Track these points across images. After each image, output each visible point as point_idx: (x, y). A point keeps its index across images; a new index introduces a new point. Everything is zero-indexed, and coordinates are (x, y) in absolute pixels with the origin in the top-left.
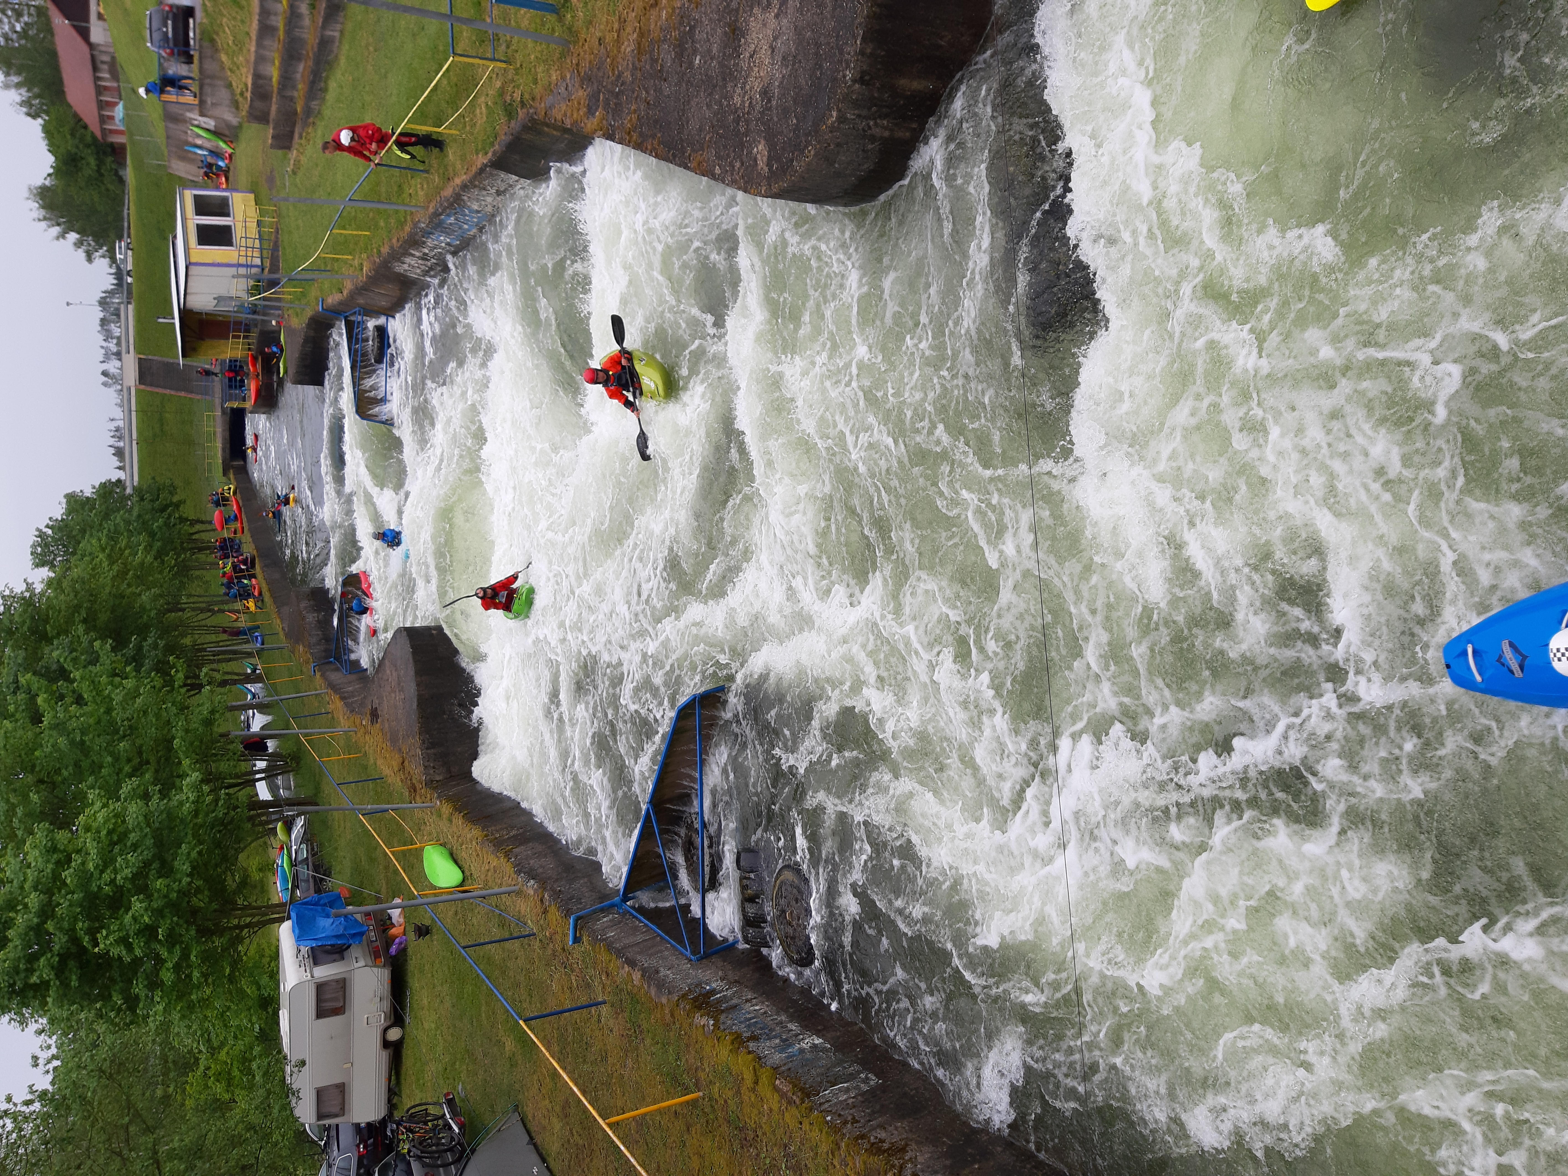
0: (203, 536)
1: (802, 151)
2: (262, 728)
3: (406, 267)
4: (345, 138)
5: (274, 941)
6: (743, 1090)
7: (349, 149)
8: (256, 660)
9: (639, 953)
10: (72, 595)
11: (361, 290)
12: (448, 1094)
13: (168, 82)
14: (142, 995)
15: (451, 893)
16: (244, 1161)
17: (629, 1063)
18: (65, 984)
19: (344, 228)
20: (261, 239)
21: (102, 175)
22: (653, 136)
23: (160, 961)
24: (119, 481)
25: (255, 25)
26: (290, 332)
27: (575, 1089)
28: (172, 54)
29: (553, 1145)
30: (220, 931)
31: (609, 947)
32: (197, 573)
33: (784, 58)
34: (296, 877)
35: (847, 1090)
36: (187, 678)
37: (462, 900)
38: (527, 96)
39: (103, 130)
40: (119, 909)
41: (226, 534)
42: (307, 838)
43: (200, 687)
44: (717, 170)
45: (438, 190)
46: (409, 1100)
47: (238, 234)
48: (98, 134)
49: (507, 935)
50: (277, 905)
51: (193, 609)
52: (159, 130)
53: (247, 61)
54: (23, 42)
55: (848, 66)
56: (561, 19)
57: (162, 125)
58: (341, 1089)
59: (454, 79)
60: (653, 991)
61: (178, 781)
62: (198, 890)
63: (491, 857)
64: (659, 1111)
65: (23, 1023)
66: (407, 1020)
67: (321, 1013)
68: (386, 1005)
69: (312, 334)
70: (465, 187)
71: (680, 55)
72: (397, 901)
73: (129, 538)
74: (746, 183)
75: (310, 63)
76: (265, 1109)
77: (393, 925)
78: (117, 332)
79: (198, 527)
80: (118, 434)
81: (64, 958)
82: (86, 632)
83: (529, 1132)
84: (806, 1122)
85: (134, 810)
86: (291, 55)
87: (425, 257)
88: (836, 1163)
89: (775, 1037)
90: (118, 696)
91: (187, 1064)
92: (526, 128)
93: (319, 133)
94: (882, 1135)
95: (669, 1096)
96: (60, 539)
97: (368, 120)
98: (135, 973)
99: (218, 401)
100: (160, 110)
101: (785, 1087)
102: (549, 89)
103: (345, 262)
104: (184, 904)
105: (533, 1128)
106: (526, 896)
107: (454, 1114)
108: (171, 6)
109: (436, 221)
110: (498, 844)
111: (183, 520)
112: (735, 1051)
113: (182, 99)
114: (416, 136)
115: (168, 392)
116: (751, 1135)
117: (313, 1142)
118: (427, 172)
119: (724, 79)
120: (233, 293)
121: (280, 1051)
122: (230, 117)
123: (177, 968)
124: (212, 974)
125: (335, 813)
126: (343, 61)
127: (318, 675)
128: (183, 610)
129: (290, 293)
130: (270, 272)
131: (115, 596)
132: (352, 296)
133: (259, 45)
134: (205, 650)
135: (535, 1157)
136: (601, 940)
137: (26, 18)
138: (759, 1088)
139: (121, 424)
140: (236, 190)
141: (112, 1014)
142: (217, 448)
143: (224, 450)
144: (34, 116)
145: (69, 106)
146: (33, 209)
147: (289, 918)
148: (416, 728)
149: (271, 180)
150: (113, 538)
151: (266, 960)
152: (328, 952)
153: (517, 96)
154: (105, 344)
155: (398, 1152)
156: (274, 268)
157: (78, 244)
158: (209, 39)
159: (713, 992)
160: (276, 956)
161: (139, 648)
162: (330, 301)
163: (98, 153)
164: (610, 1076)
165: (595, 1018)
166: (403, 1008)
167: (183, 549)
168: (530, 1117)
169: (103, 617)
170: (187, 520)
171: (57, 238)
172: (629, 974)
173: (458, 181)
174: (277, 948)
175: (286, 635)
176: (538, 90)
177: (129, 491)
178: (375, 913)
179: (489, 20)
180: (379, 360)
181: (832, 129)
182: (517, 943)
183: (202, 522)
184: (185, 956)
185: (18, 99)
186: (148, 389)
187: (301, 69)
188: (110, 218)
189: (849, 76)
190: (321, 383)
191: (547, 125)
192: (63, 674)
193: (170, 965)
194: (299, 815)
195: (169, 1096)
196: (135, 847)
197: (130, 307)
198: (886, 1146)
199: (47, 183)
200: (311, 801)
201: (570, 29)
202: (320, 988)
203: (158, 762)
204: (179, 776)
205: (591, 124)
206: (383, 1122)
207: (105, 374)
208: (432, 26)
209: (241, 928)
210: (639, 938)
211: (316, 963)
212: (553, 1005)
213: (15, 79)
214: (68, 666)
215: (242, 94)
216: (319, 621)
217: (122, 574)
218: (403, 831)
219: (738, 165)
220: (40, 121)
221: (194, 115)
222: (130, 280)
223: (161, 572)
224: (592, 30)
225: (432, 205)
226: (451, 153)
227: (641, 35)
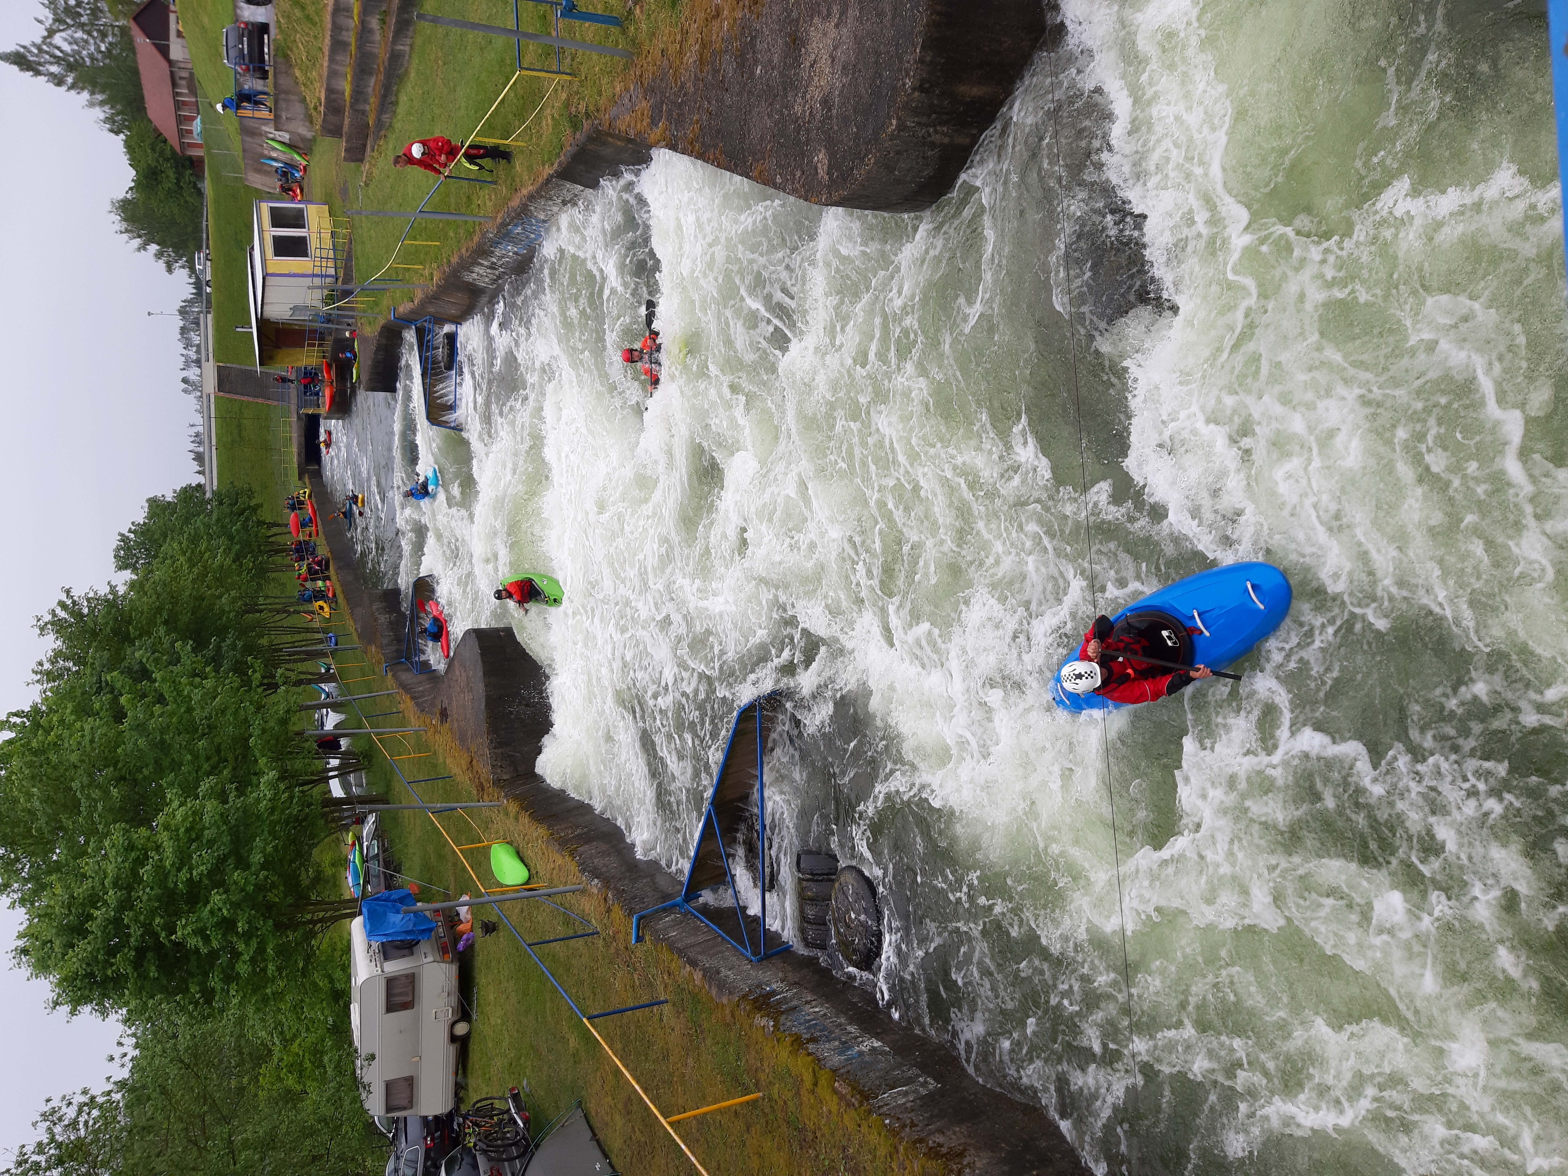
0: (279, 539)
1: (863, 159)
2: (336, 726)
3: (474, 275)
4: (417, 151)
5: (345, 935)
6: (803, 1092)
7: (419, 162)
8: (330, 660)
9: (701, 953)
10: (154, 597)
11: (432, 299)
12: (513, 1089)
13: (244, 98)
14: (218, 988)
15: (518, 891)
16: (314, 1153)
17: (690, 1061)
18: (143, 976)
19: (415, 239)
20: (334, 249)
21: (181, 188)
22: (715, 146)
23: (236, 955)
24: (199, 486)
25: (327, 41)
26: (364, 340)
27: (637, 1087)
28: (248, 70)
29: (615, 1143)
30: (293, 925)
31: (671, 947)
32: (274, 575)
33: (844, 68)
34: (367, 874)
35: (906, 1094)
36: (263, 677)
37: (527, 898)
38: (591, 108)
39: (182, 144)
40: (197, 903)
41: (301, 538)
42: (379, 834)
43: (276, 686)
44: (779, 180)
45: (507, 200)
46: (476, 1094)
47: (313, 244)
48: (178, 148)
49: (571, 933)
50: (349, 901)
51: (271, 611)
52: (236, 142)
53: (321, 76)
54: (107, 61)
55: (907, 75)
56: (624, 32)
57: (238, 138)
58: (410, 1082)
59: (521, 92)
60: (714, 992)
61: (254, 779)
62: (273, 885)
63: (557, 856)
64: (719, 1110)
65: (104, 1013)
66: (474, 1017)
67: (391, 1007)
68: (454, 1000)
69: (384, 341)
70: (531, 197)
71: (741, 66)
72: (465, 898)
73: (209, 541)
74: (806, 191)
75: (382, 77)
76: (336, 1101)
77: (461, 922)
78: (196, 340)
79: (275, 530)
80: (198, 439)
81: (141, 952)
82: (168, 633)
83: (591, 1128)
84: (864, 1124)
85: (211, 807)
86: (363, 70)
87: (493, 267)
88: (894, 1166)
89: (835, 1039)
90: (197, 695)
91: (262, 1055)
92: (590, 139)
93: (391, 146)
94: (940, 1139)
95: (730, 1095)
96: (143, 543)
97: (437, 134)
98: (212, 967)
99: (293, 407)
100: (237, 124)
101: (845, 1090)
102: (614, 100)
103: (416, 271)
104: (261, 898)
105: (596, 1124)
106: (590, 895)
107: (519, 1109)
108: (246, 24)
109: (504, 231)
110: (563, 843)
111: (260, 523)
112: (794, 1053)
113: (258, 114)
114: (485, 148)
115: (245, 398)
116: (810, 1136)
117: (382, 1134)
118: (495, 183)
119: (785, 89)
120: (308, 303)
121: (351, 1043)
122: (304, 131)
123: (253, 960)
124: (286, 968)
125: (406, 811)
126: (412, 74)
127: (390, 674)
128: (261, 611)
129: (363, 303)
130: (344, 283)
131: (196, 599)
132: (423, 304)
133: (332, 60)
134: (281, 650)
135: (598, 1153)
136: (663, 940)
137: (110, 39)
138: (818, 1090)
139: (200, 429)
140: (310, 202)
141: (191, 1007)
142: (293, 452)
143: (299, 455)
144: (117, 133)
145: (150, 121)
146: (114, 222)
147: (360, 914)
148: (484, 727)
149: (344, 192)
150: (194, 540)
151: (338, 954)
152: (398, 948)
153: (582, 108)
154: (185, 352)
155: (464, 1146)
156: (348, 279)
157: (159, 255)
158: (283, 54)
159: (773, 993)
160: (347, 949)
161: (218, 648)
162: (401, 309)
163: (177, 167)
164: (672, 1075)
165: (657, 1017)
166: (470, 1003)
167: (260, 551)
168: (593, 1113)
169: (184, 618)
170: (264, 523)
171: (139, 249)
172: (691, 974)
173: (525, 192)
174: (349, 942)
175: (360, 636)
176: (602, 102)
177: (208, 495)
178: (444, 910)
179: (554, 34)
180: (449, 367)
181: (892, 138)
182: (581, 941)
183: (279, 525)
184: (261, 950)
185: (102, 116)
186: (227, 395)
187: (373, 84)
188: (189, 230)
189: (909, 83)
190: (393, 390)
191: (611, 136)
192: (144, 674)
193: (246, 957)
194: (371, 812)
195: (244, 1089)
196: (211, 843)
197: (210, 316)
198: (944, 1150)
199: (129, 196)
200: (383, 799)
201: (633, 41)
202: (391, 982)
203: (236, 759)
204: (255, 774)
205: (655, 134)
206: (450, 1116)
207: (185, 381)
208: (499, 41)
209: (314, 922)
210: (701, 938)
211: (386, 958)
212: (616, 1003)
213: (99, 97)
214: (150, 666)
215: (315, 108)
216: (391, 623)
217: (202, 576)
218: (471, 829)
219: (798, 174)
220: (122, 136)
221: (269, 129)
222: (209, 290)
223: (239, 575)
224: (655, 41)
225: (500, 215)
226: (518, 165)
227: (704, 46)
